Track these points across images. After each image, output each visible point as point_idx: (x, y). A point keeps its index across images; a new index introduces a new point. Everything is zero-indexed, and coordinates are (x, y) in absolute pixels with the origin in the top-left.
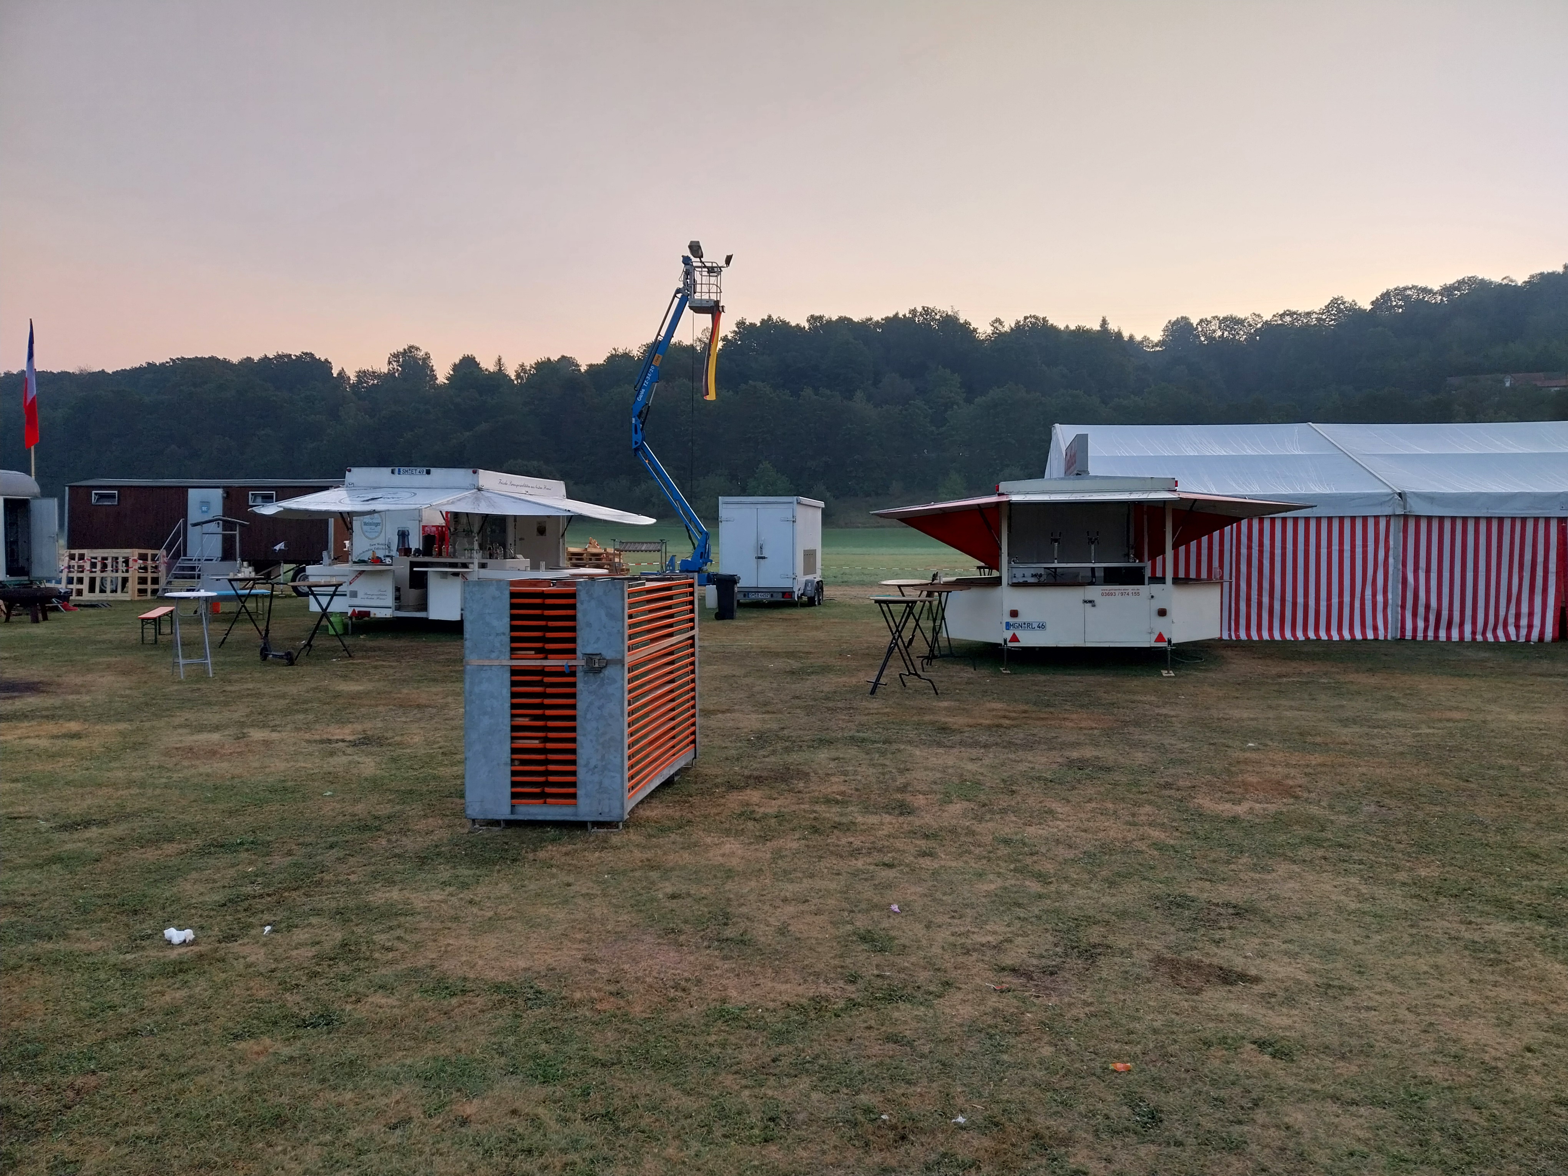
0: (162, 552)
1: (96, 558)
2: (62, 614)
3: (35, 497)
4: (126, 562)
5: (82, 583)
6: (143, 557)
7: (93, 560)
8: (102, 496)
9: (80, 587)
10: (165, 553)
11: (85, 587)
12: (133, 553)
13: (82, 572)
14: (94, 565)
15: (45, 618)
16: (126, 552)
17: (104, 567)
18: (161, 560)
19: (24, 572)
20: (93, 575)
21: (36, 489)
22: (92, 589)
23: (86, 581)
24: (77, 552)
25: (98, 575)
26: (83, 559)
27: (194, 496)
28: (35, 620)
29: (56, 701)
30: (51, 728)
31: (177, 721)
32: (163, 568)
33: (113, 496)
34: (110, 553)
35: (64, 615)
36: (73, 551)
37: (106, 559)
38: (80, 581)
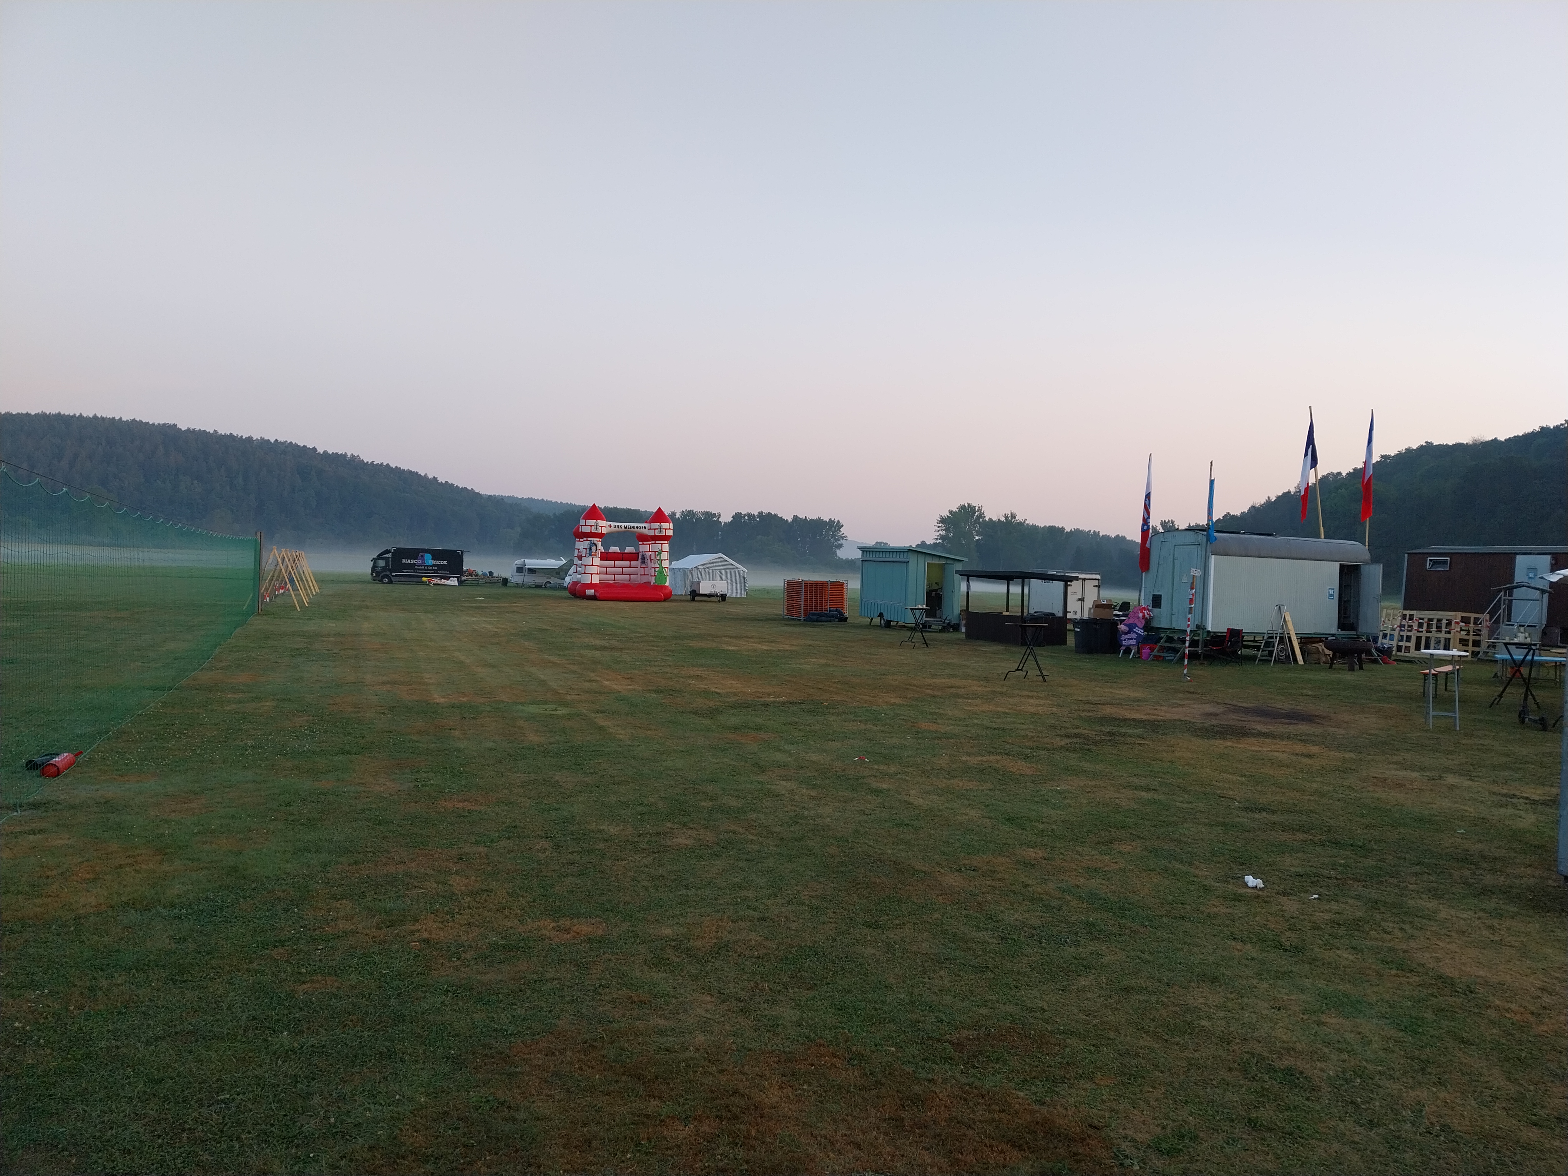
0: (1486, 616)
1: (1423, 619)
2: (1378, 666)
3: (1367, 564)
4: (1449, 624)
5: (1409, 642)
6: (1465, 620)
7: (1420, 621)
8: (1435, 563)
9: (1408, 644)
10: (1488, 617)
11: (1412, 644)
12: (1456, 616)
13: (1410, 631)
14: (1420, 625)
15: (1361, 668)
16: (1450, 614)
17: (1429, 626)
18: (1484, 624)
19: (1352, 627)
20: (1419, 634)
21: (1367, 556)
22: (1418, 648)
23: (1414, 639)
24: (1407, 612)
25: (1424, 635)
26: (1412, 619)
27: (1521, 561)
28: (1352, 669)
29: (1318, 730)
30: (1299, 748)
31: (1395, 758)
32: (1485, 632)
33: (1445, 562)
34: (1435, 615)
35: (1382, 667)
36: (1405, 612)
37: (1431, 620)
38: (1409, 639)
